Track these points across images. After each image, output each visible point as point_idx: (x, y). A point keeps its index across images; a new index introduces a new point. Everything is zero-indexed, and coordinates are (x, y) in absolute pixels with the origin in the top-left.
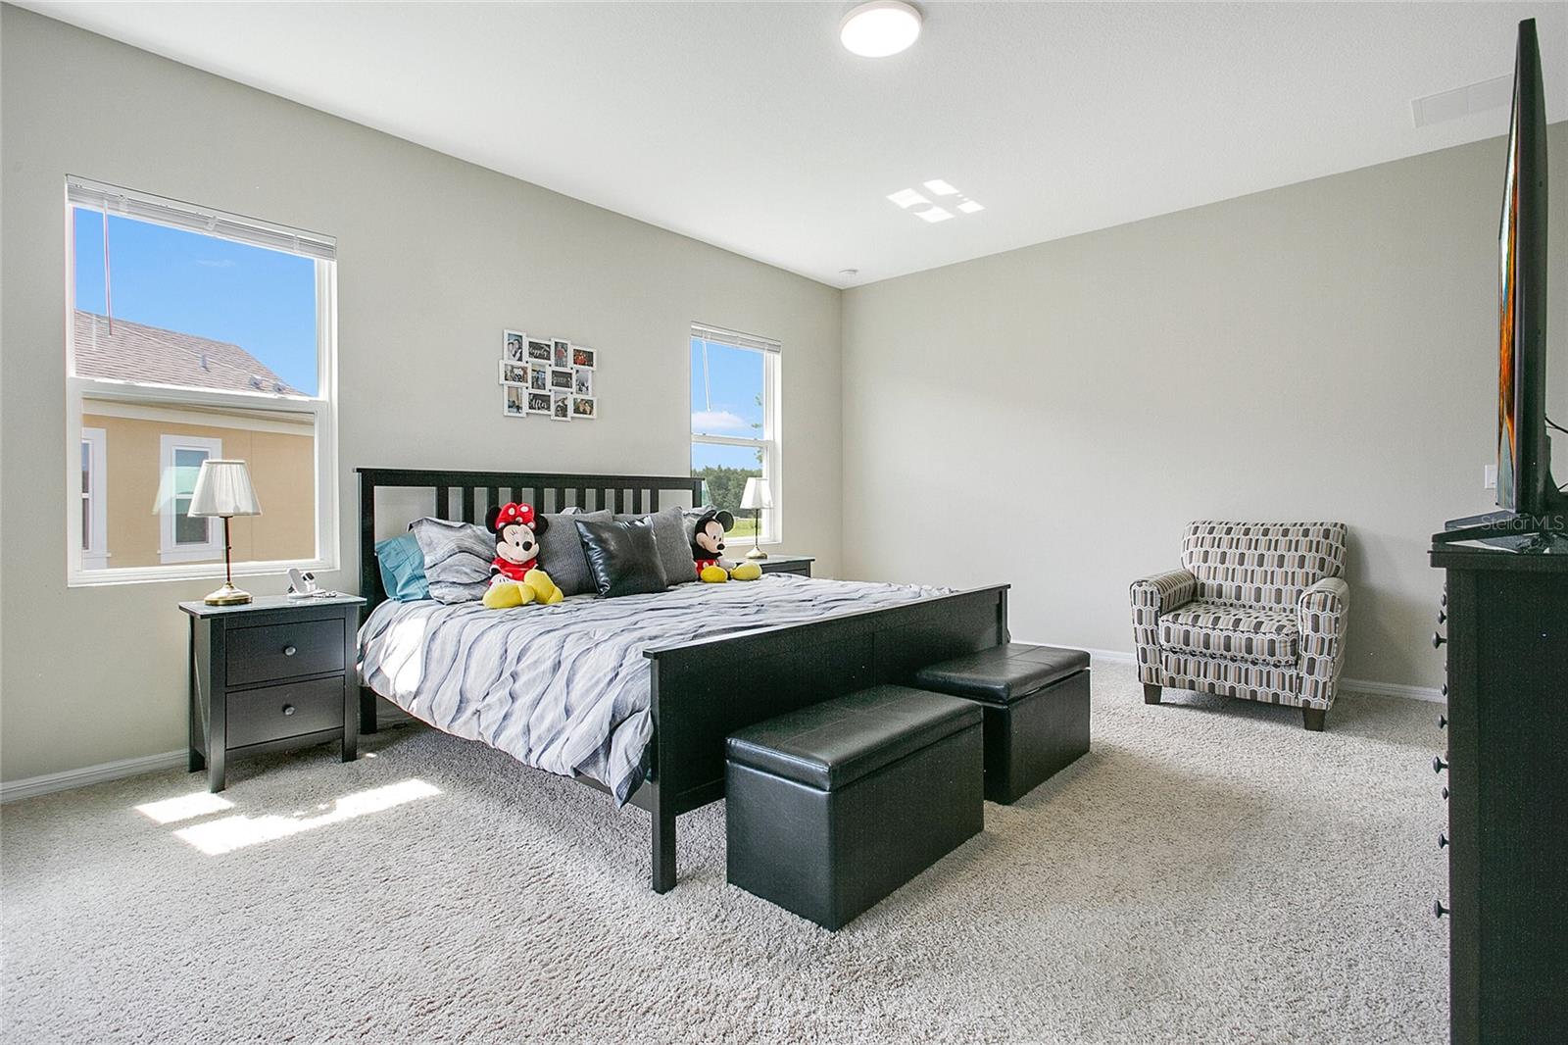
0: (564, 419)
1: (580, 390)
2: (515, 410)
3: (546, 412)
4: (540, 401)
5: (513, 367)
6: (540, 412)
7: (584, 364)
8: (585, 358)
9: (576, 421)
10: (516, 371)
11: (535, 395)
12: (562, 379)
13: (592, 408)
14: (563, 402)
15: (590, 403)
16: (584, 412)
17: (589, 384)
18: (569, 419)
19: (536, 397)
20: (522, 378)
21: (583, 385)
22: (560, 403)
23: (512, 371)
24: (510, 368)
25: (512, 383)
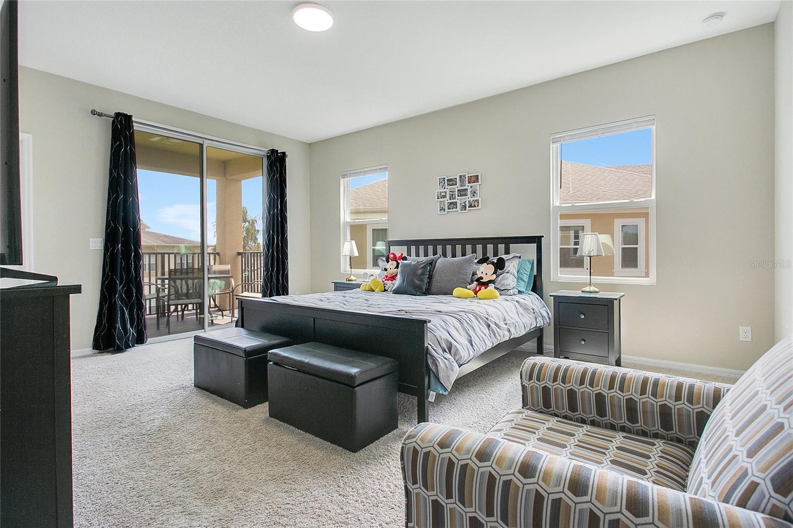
0: (465, 211)
1: (473, 195)
2: (443, 211)
3: (456, 210)
4: (453, 205)
5: (441, 192)
6: (453, 210)
7: (475, 182)
8: (475, 179)
9: (471, 211)
10: (442, 194)
11: (450, 203)
12: (463, 193)
13: (478, 203)
14: (465, 203)
15: (477, 201)
16: (475, 206)
17: (478, 192)
18: (467, 211)
19: (451, 203)
20: (444, 197)
21: (475, 193)
22: (463, 204)
23: (441, 194)
24: (440, 193)
25: (441, 200)
